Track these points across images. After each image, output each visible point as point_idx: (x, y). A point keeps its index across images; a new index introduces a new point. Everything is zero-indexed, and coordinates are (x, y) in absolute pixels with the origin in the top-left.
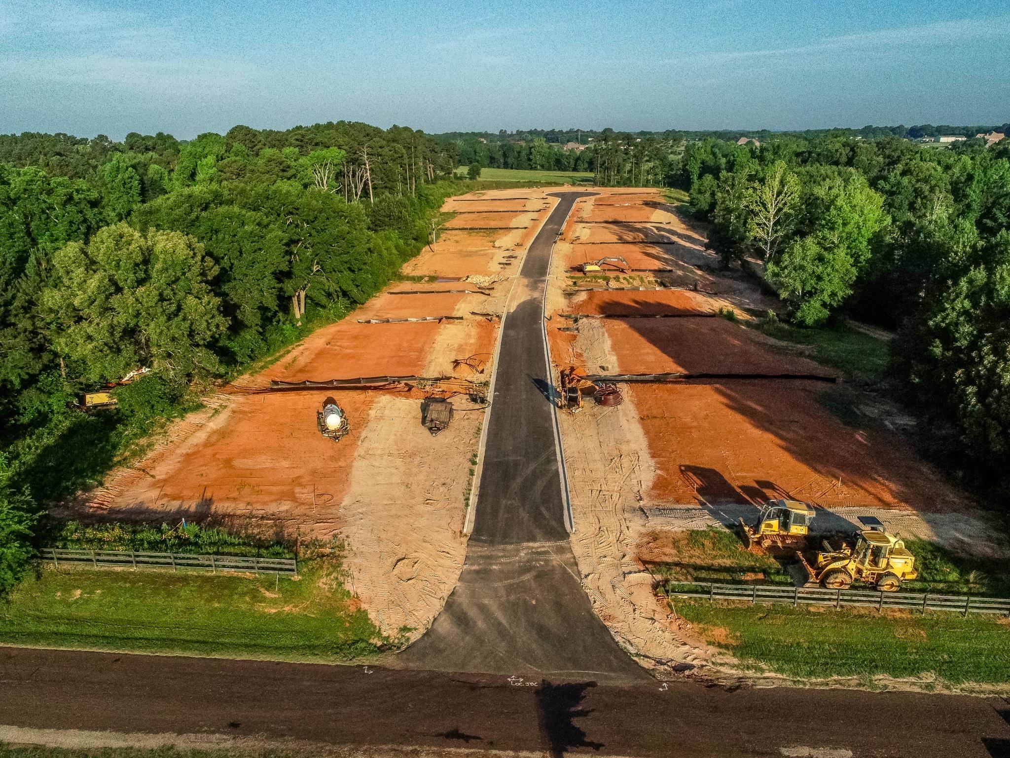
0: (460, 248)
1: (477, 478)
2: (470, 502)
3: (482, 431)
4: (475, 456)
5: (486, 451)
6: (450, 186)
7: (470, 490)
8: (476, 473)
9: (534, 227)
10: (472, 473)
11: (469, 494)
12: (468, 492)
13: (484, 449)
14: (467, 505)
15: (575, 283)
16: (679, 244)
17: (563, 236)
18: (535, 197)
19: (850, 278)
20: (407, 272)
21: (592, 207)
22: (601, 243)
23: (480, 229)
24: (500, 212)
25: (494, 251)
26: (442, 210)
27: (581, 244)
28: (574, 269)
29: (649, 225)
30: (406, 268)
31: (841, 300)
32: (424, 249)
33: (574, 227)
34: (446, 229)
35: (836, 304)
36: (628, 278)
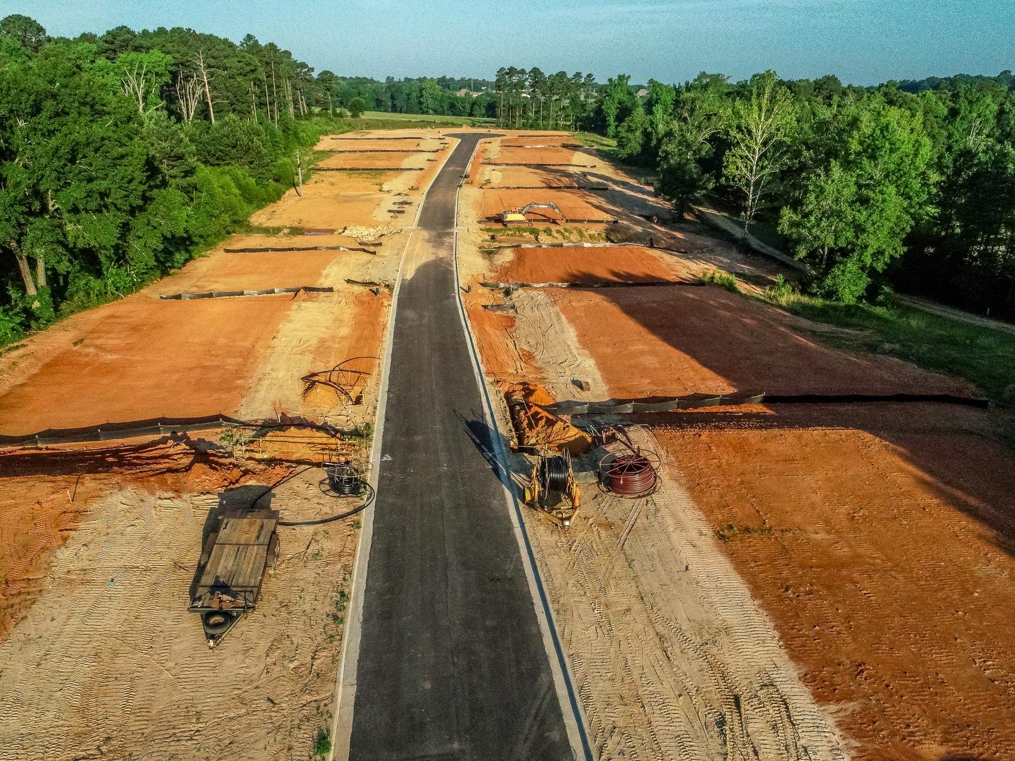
0: (337, 192)
4: (323, 742)
6: (327, 124)
9: (431, 169)
15: (493, 237)
16: (614, 190)
17: (469, 180)
18: (430, 138)
19: (903, 229)
20: (260, 221)
21: (499, 149)
22: (518, 188)
23: (363, 169)
24: (389, 151)
25: (381, 195)
26: (316, 148)
27: (492, 188)
28: (489, 219)
29: (571, 170)
30: (260, 216)
31: (889, 262)
32: (287, 192)
33: (481, 169)
34: (319, 170)
35: (880, 267)
36: (563, 231)
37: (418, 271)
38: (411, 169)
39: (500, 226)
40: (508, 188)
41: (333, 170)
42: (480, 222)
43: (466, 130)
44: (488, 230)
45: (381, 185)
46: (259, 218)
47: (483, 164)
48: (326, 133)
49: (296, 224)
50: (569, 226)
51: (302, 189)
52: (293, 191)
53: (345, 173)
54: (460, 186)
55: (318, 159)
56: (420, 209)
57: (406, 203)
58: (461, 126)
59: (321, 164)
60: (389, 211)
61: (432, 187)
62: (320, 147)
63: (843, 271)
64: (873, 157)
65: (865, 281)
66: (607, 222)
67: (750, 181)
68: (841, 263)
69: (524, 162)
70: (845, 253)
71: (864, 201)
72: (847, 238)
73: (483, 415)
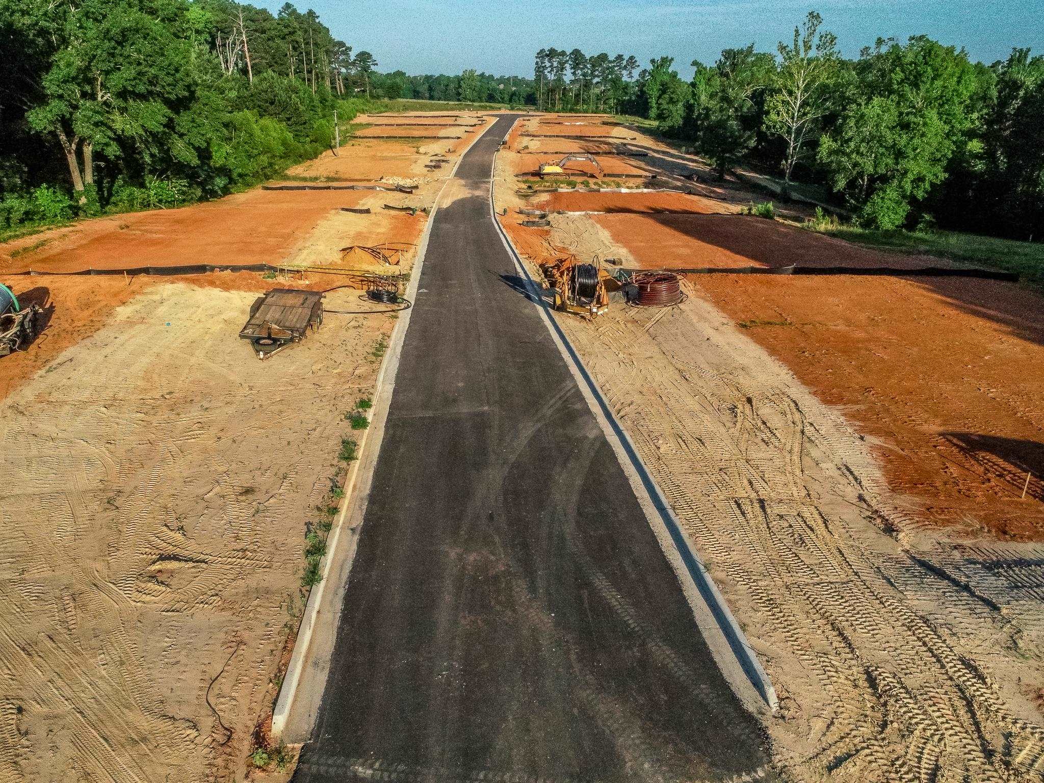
0: (373, 153)
1: (364, 467)
2: (328, 562)
3: (389, 352)
4: (365, 404)
5: (396, 392)
7: (334, 510)
8: (360, 453)
9: (467, 140)
10: (348, 451)
11: (328, 527)
12: (325, 518)
13: (390, 388)
14: (312, 576)
15: (530, 187)
16: (653, 157)
17: (507, 146)
18: (467, 116)
19: (944, 156)
20: (297, 172)
21: (538, 125)
22: (556, 153)
23: (400, 137)
24: (426, 125)
25: (418, 156)
26: (352, 122)
27: (530, 153)
28: (525, 174)
29: (610, 140)
30: (297, 169)
31: (930, 189)
32: (324, 154)
33: (519, 139)
34: (357, 137)
35: (920, 195)
36: (600, 183)
37: (454, 203)
38: (448, 138)
39: (537, 179)
40: (545, 153)
41: (370, 137)
42: (517, 176)
43: (503, 112)
44: (525, 182)
45: (418, 148)
46: (297, 170)
47: (522, 135)
48: (363, 112)
49: (332, 175)
50: (607, 179)
51: (338, 150)
52: (329, 152)
53: (381, 142)
54: (498, 151)
55: (356, 130)
56: (457, 166)
57: (443, 161)
58: (500, 109)
59: (358, 133)
60: (426, 166)
61: (470, 151)
62: (357, 121)
63: (883, 198)
64: (916, 85)
65: (905, 208)
66: (646, 177)
67: (791, 129)
68: (881, 189)
69: (563, 134)
70: (884, 179)
71: (905, 126)
72: (886, 165)
73: (517, 272)
